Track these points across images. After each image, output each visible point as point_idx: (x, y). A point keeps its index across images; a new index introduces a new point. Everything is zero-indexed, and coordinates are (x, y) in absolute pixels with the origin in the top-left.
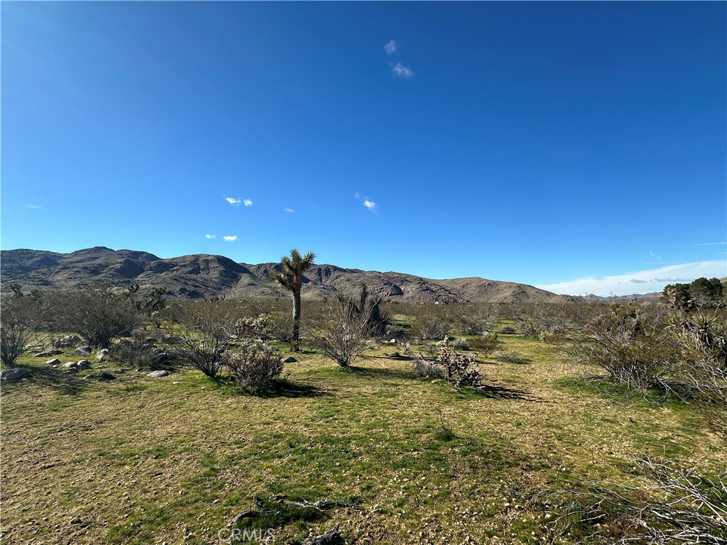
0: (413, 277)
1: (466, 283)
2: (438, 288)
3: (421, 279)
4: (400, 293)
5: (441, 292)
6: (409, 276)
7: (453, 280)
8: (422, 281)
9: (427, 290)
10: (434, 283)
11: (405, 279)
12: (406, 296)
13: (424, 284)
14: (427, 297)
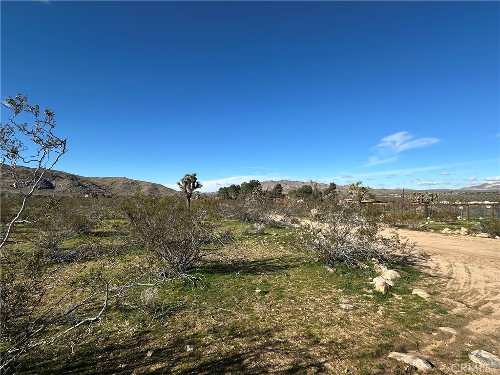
0: (66, 174)
1: (114, 181)
2: (90, 184)
3: (74, 176)
4: (52, 187)
5: (93, 188)
6: (62, 173)
7: (103, 178)
8: (74, 178)
9: (79, 185)
10: (86, 180)
11: (57, 175)
12: (57, 189)
13: (76, 180)
14: (78, 192)
